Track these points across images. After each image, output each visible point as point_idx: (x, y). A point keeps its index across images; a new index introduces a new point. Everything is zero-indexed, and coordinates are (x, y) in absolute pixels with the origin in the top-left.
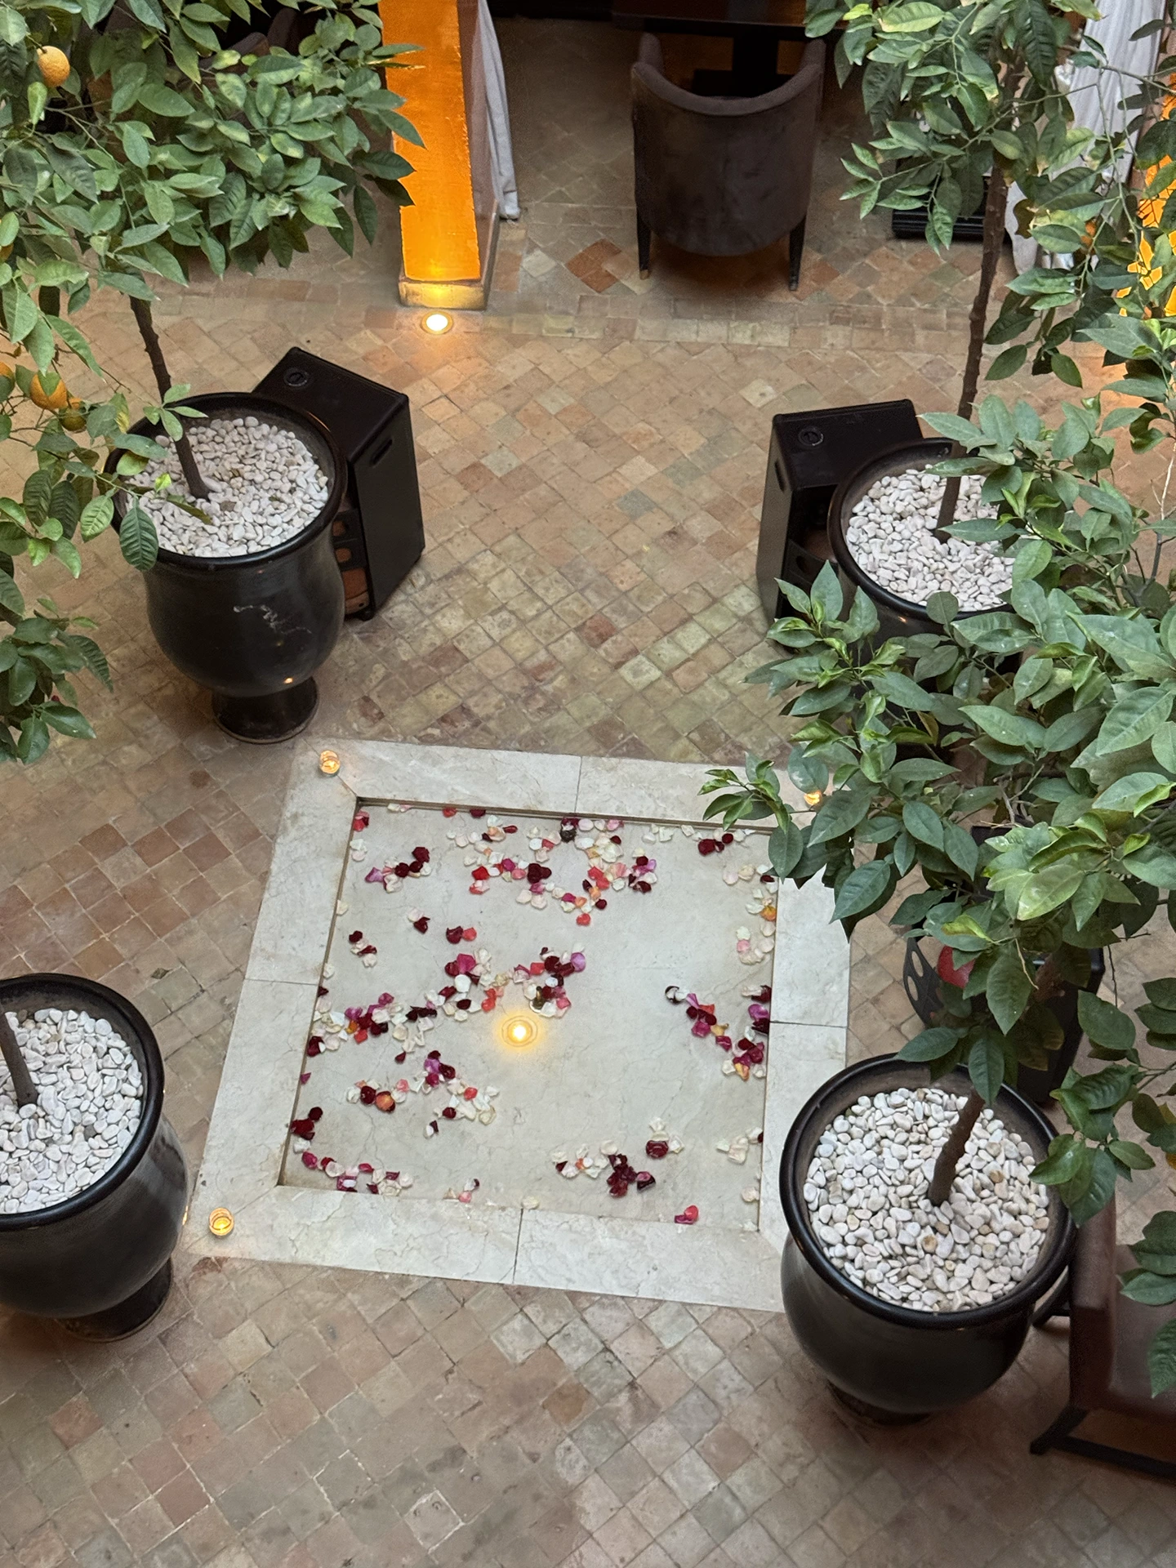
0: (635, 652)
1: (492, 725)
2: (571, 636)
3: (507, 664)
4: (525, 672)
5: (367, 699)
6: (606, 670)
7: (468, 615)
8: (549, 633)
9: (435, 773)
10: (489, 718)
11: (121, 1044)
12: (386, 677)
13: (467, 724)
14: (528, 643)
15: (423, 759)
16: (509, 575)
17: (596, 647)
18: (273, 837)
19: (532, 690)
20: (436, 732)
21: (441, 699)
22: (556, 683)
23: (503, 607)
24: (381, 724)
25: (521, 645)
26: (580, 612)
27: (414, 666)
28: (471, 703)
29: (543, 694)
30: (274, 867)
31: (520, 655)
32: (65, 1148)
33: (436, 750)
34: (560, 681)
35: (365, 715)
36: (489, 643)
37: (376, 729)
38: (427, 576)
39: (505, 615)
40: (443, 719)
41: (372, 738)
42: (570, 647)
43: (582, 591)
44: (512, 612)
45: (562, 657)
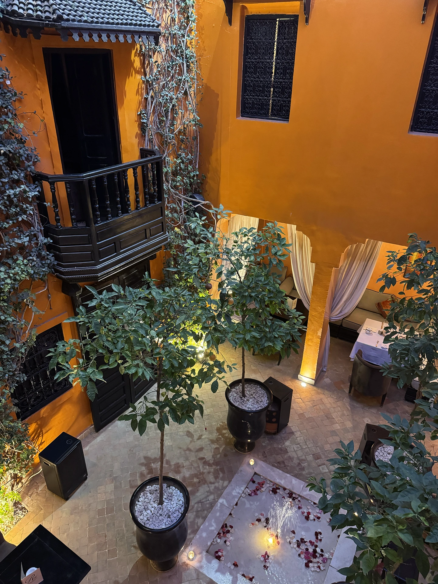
0: (324, 464)
1: (288, 468)
2: (311, 455)
3: (296, 456)
4: (299, 459)
5: (264, 452)
6: (317, 466)
7: (291, 443)
8: (307, 453)
9: (272, 473)
10: (288, 466)
11: (183, 500)
12: (270, 449)
13: (283, 466)
14: (302, 453)
15: (271, 469)
16: (302, 438)
17: (316, 460)
18: (235, 474)
19: (299, 464)
20: (276, 465)
21: (279, 458)
22: (305, 464)
23: (299, 444)
24: (265, 459)
25: (300, 453)
26: (315, 451)
27: (276, 449)
28: (285, 461)
29: (301, 465)
30: (233, 480)
31: (299, 455)
32: (163, 518)
33: (275, 469)
34: (306, 464)
35: (263, 455)
36: (293, 450)
37: (264, 459)
38: (285, 432)
39: (298, 446)
40: (278, 463)
41: (262, 461)
42: (310, 458)
43: (317, 447)
44: (300, 446)
45: (308, 459)
